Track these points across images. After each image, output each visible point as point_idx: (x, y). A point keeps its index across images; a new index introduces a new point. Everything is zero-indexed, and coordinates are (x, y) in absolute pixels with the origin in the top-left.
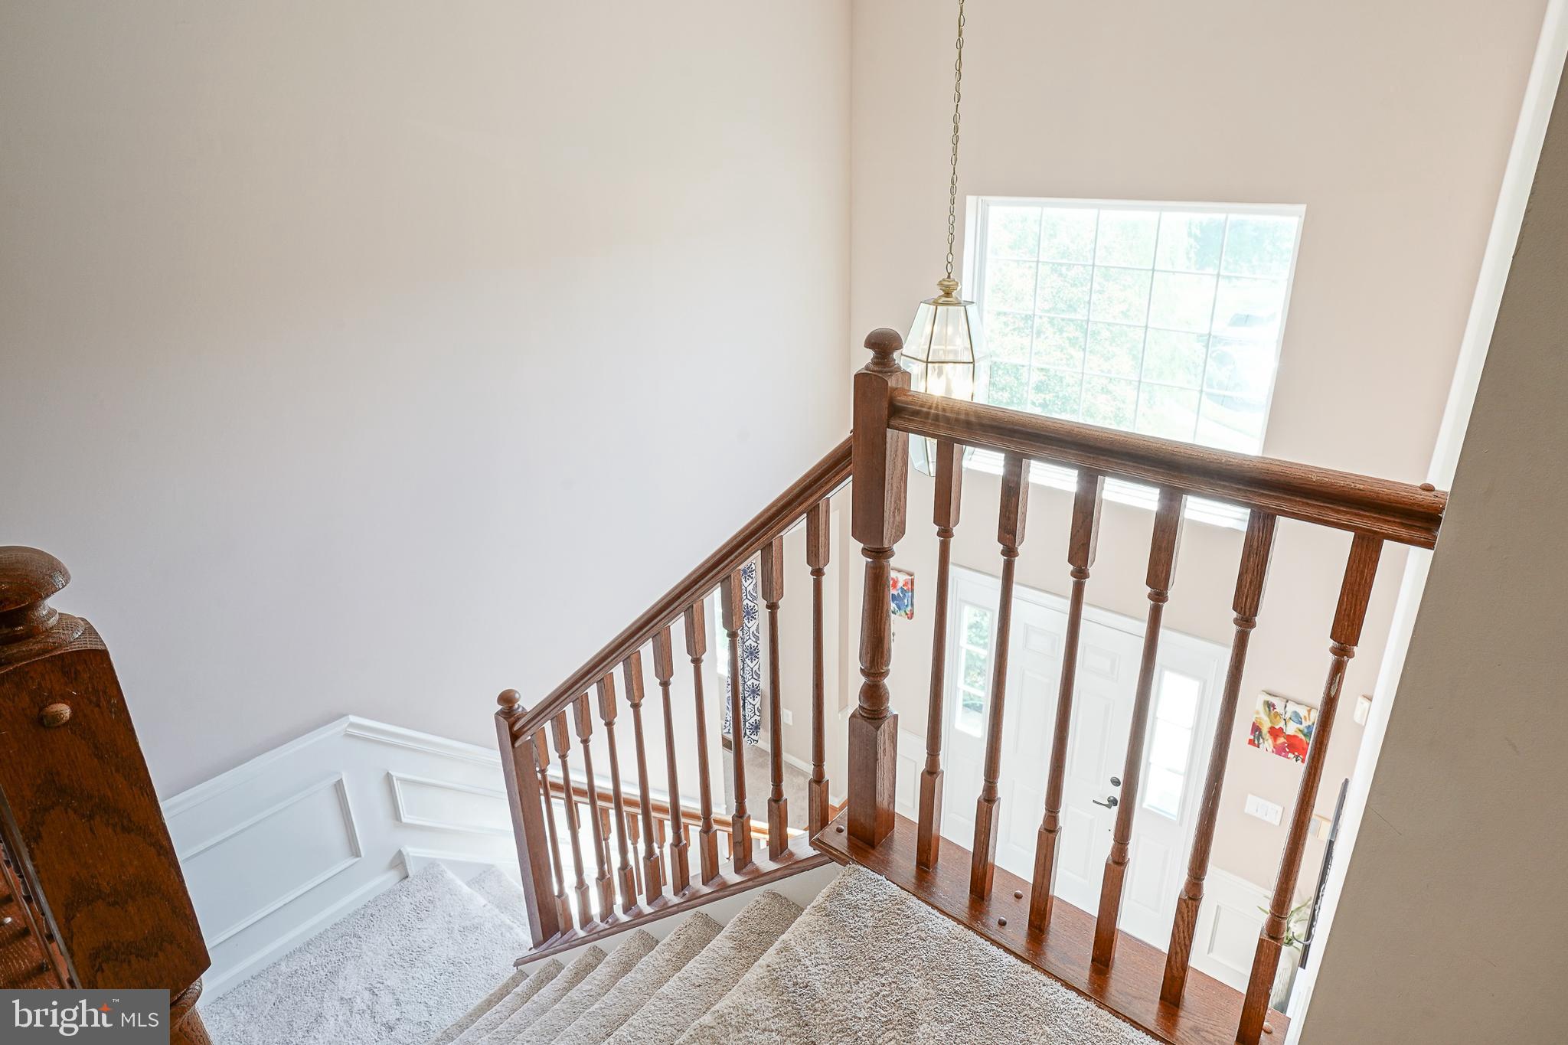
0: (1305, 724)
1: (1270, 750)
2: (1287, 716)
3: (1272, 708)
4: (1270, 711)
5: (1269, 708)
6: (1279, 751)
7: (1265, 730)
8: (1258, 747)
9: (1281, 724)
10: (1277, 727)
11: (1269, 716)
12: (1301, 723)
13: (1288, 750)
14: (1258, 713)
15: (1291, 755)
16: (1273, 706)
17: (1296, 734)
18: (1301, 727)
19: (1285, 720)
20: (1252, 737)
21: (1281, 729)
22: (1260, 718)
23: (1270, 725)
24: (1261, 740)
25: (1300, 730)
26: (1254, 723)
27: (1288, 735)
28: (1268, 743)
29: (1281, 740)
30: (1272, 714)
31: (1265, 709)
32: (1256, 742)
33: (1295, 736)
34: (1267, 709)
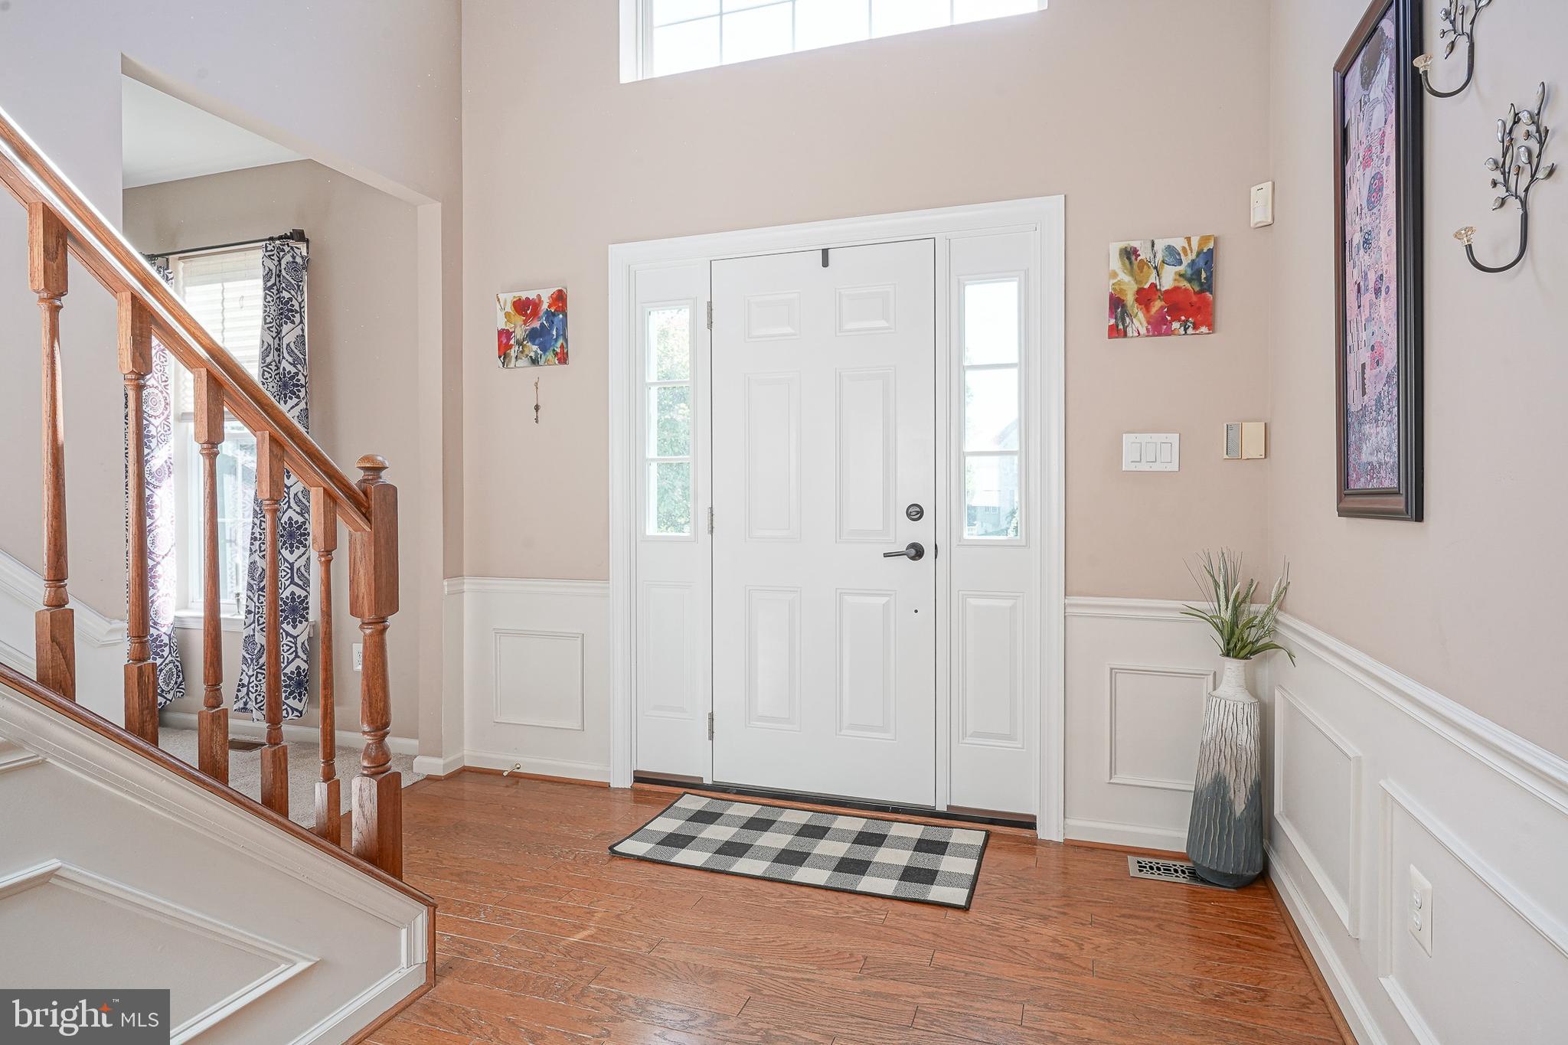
0: (1186, 261)
1: (1143, 331)
2: (1159, 257)
3: (1133, 258)
4: (1131, 263)
5: (1129, 258)
6: (1158, 327)
7: (1130, 298)
8: (1125, 335)
9: (1153, 278)
10: (1147, 286)
11: (1132, 273)
12: (1180, 263)
13: (1169, 318)
14: (1114, 275)
15: (1176, 325)
16: (1135, 252)
17: (1177, 284)
18: (1181, 268)
19: (1156, 268)
20: (1113, 321)
21: (1153, 285)
22: (1119, 283)
23: (1135, 287)
24: (1127, 319)
25: (1181, 275)
26: (1111, 296)
27: (1167, 291)
28: (1139, 322)
29: (1158, 304)
30: (1135, 267)
31: (1124, 264)
32: (1121, 327)
33: (1176, 289)
34: (1127, 262)
